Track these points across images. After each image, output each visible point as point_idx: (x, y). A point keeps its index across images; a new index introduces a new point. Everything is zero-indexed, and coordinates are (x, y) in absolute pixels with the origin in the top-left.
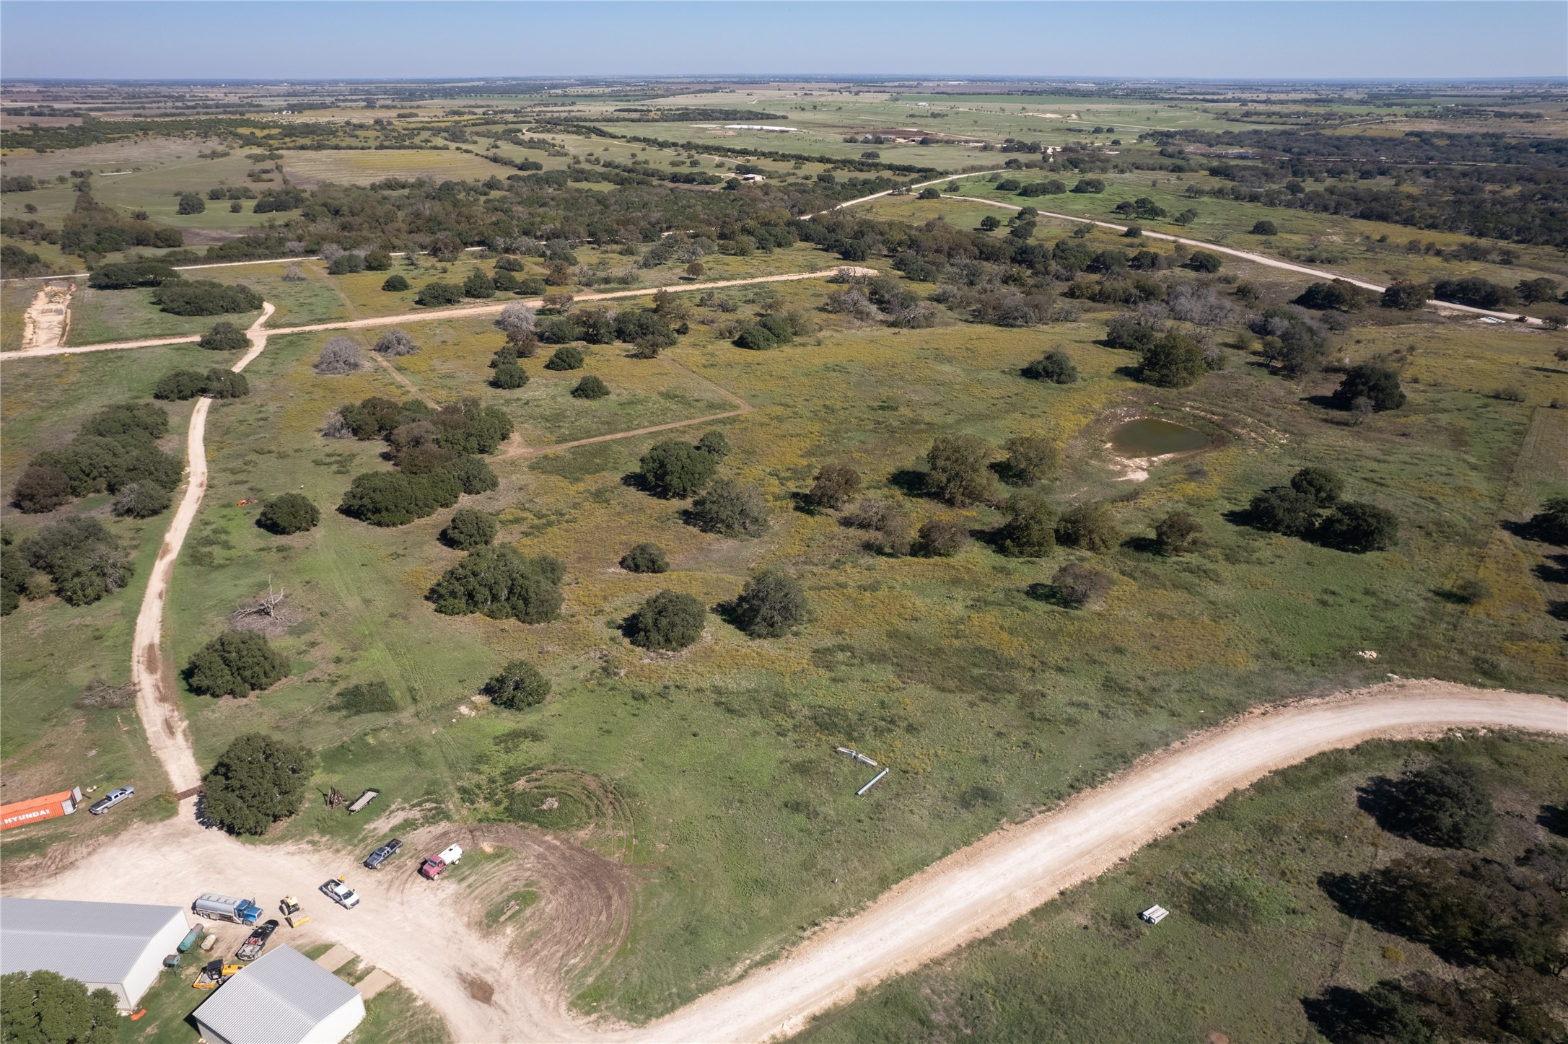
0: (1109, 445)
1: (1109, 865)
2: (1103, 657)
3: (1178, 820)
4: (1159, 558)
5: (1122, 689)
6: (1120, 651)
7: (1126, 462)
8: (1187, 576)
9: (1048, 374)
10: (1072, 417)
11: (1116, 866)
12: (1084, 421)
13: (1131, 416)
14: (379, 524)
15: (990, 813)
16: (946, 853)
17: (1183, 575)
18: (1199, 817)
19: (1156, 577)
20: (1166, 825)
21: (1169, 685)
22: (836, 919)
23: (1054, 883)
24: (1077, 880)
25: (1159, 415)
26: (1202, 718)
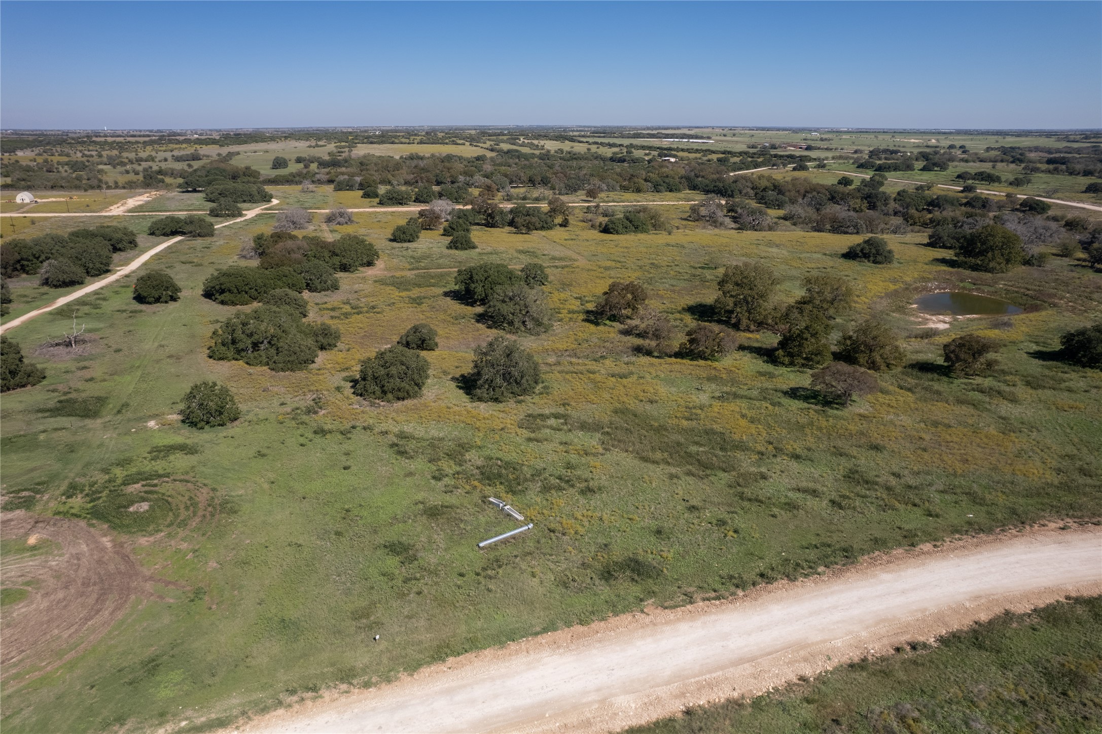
0: (915, 306)
1: (780, 682)
2: (854, 451)
3: (907, 637)
4: (945, 379)
5: (867, 482)
6: (876, 448)
7: (929, 317)
8: (977, 396)
9: (866, 256)
10: (881, 283)
11: (789, 686)
12: (892, 287)
13: (940, 289)
14: (223, 303)
15: (636, 590)
16: (550, 627)
17: (971, 393)
18: (942, 640)
19: (938, 393)
20: (885, 641)
21: (930, 485)
22: (344, 687)
23: (683, 695)
24: (720, 695)
25: (970, 290)
26: (969, 523)
